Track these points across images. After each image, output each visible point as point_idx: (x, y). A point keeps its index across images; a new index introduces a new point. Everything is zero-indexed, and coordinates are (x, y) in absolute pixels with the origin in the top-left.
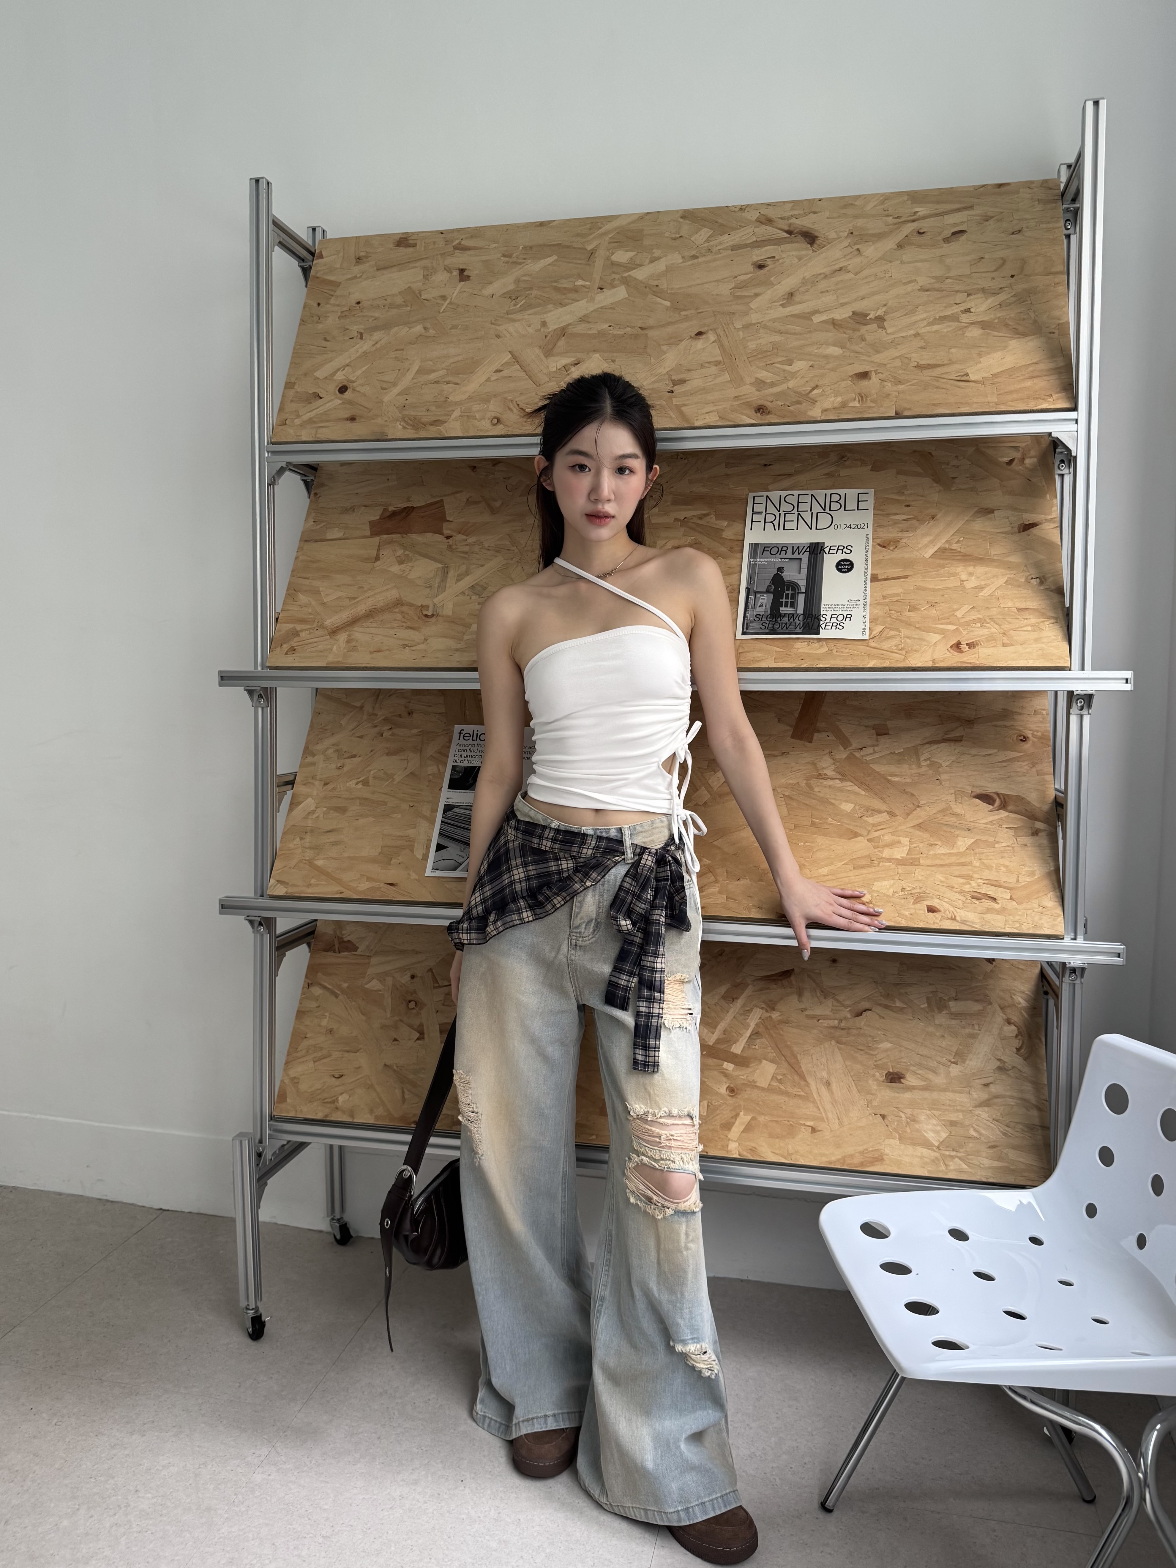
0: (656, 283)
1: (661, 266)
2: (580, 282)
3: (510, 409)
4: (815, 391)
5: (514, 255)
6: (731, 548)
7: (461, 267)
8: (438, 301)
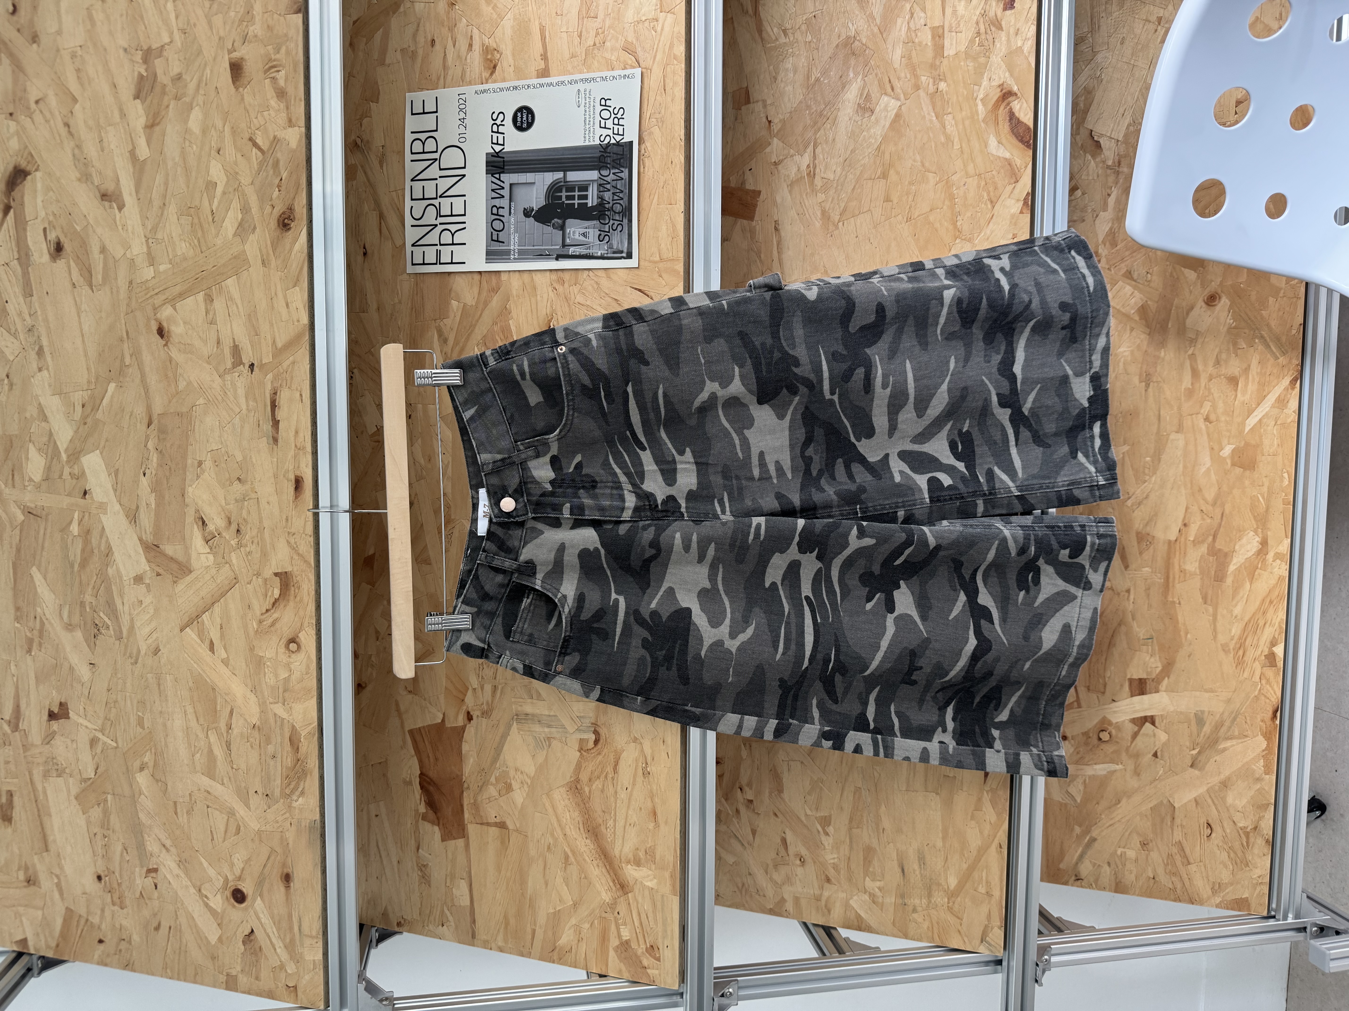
0: (79, 409)
1: (53, 404)
2: (75, 528)
3: (273, 624)
4: (259, 141)
5: (29, 634)
6: (493, 290)
7: (45, 717)
8: (99, 750)
